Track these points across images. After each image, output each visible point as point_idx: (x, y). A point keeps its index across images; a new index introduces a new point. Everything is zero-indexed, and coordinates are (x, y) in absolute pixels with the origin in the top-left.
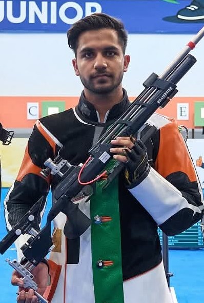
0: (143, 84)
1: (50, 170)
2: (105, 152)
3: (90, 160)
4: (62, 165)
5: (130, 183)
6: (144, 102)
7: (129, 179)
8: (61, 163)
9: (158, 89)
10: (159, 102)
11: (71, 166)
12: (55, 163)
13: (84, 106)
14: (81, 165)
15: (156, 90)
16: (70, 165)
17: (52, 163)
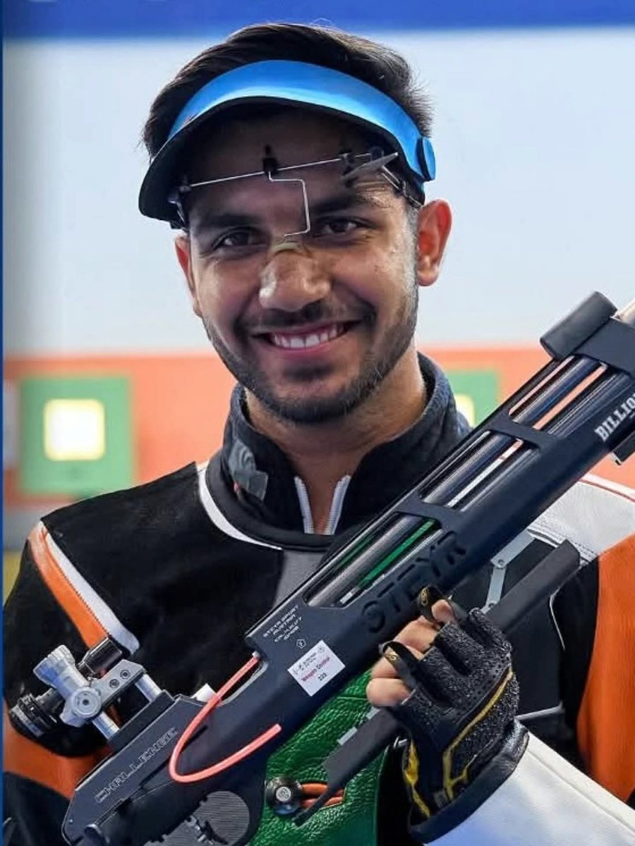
0: (543, 341)
1: (59, 702)
2: (322, 643)
3: (253, 671)
4: (114, 683)
5: (424, 809)
6: (538, 426)
7: (418, 786)
8: (114, 674)
9: (611, 371)
10: (603, 432)
11: (157, 691)
12: (85, 672)
13: (242, 456)
14: (204, 693)
15: (601, 371)
16: (151, 688)
17: (72, 672)
